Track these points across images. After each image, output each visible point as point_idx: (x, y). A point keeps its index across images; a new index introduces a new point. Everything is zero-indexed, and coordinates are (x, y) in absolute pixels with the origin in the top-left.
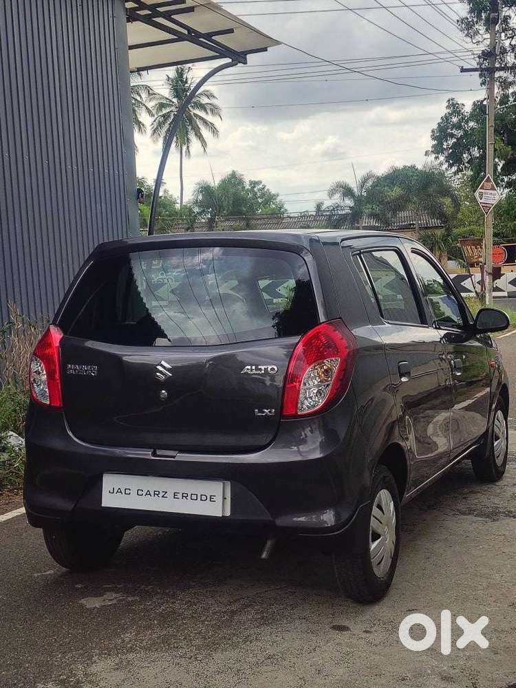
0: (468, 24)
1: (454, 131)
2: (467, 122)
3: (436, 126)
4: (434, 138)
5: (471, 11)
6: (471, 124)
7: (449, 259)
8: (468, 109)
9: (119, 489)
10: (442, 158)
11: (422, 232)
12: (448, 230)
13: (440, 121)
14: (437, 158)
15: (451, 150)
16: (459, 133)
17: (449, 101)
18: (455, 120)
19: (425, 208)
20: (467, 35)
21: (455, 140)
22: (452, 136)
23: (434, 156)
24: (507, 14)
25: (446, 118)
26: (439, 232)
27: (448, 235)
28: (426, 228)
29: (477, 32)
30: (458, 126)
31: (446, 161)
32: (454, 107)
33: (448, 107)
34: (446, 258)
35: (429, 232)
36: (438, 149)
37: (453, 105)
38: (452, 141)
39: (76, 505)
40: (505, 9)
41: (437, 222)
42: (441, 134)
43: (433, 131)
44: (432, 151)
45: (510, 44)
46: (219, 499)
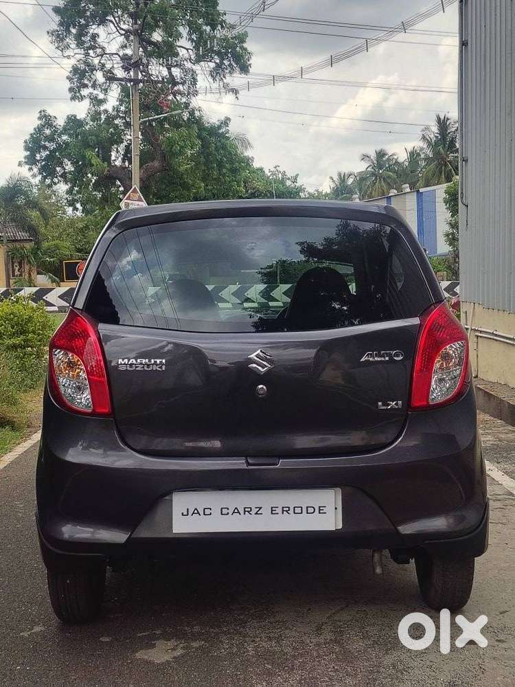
0: (58, 36)
1: (47, 144)
2: (60, 136)
3: (28, 137)
4: (27, 148)
5: (61, 24)
6: (65, 137)
7: (39, 273)
8: (60, 122)
9: (196, 509)
10: (35, 170)
11: (10, 245)
12: (38, 243)
13: (33, 131)
14: (30, 169)
15: (44, 163)
16: (52, 146)
17: (40, 112)
18: (48, 132)
19: (13, 220)
20: (57, 48)
21: (48, 153)
22: (45, 148)
23: (27, 167)
24: (95, 32)
25: (39, 130)
26: (28, 246)
27: (38, 249)
28: (13, 241)
29: (68, 47)
30: (51, 139)
31: (40, 173)
32: (47, 120)
33: (40, 118)
34: (36, 273)
35: (18, 245)
36: (31, 160)
37: (45, 116)
38: (44, 154)
39: (130, 535)
40: (94, 27)
41: (25, 235)
42: (34, 145)
43: (25, 142)
44: (26, 162)
45: (100, 62)
46: (330, 509)
